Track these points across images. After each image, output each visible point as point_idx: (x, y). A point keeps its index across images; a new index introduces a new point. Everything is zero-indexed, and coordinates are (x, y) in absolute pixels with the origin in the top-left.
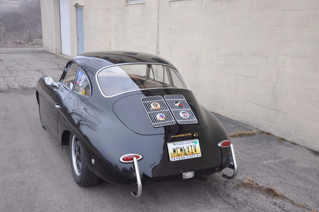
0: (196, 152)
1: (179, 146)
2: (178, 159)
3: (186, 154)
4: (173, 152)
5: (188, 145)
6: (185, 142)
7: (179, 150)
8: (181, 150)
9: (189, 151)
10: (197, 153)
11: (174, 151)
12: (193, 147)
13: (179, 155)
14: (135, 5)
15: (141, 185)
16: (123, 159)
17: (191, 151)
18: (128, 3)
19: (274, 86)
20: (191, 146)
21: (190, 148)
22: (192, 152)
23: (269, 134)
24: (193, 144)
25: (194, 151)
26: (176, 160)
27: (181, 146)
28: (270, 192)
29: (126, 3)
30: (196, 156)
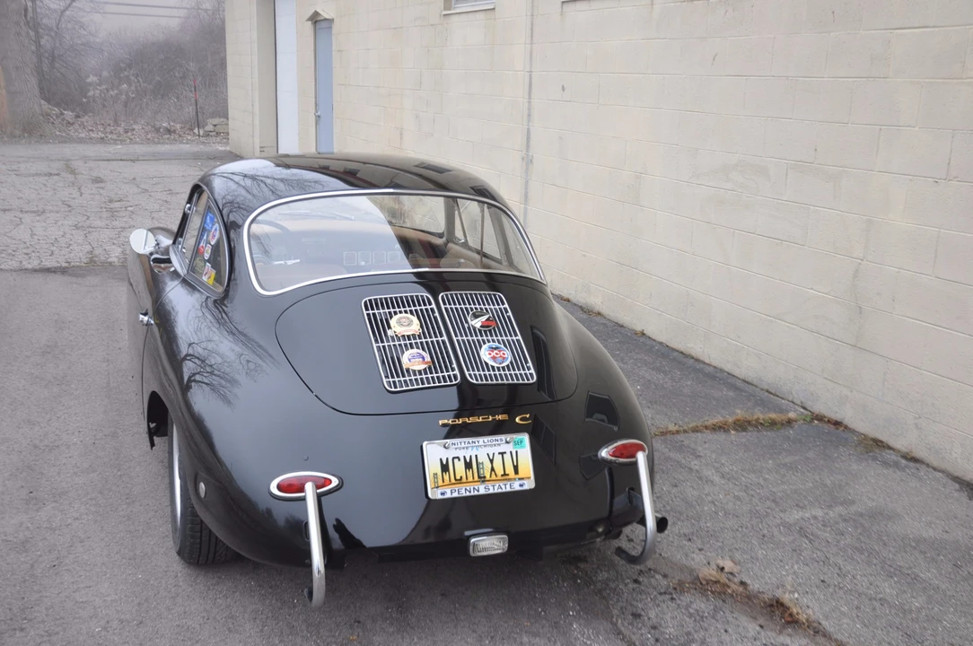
0: (516, 471)
1: (461, 454)
2: (455, 495)
3: (482, 479)
4: (438, 470)
5: (491, 451)
6: (482, 440)
7: (460, 466)
8: (468, 465)
9: (493, 469)
10: (520, 475)
11: (445, 468)
12: (507, 456)
13: (459, 481)
14: (470, 15)
15: (322, 569)
16: (280, 487)
17: (500, 471)
18: (450, 10)
19: (857, 271)
20: (502, 454)
21: (498, 459)
22: (505, 474)
23: (837, 424)
24: (507, 448)
25: (510, 470)
26: (448, 495)
27: (468, 454)
28: (778, 612)
29: (445, 9)
30: (516, 487)
